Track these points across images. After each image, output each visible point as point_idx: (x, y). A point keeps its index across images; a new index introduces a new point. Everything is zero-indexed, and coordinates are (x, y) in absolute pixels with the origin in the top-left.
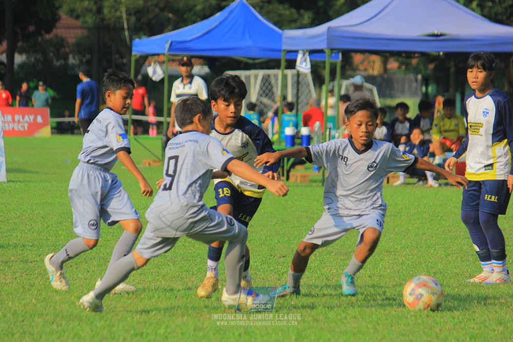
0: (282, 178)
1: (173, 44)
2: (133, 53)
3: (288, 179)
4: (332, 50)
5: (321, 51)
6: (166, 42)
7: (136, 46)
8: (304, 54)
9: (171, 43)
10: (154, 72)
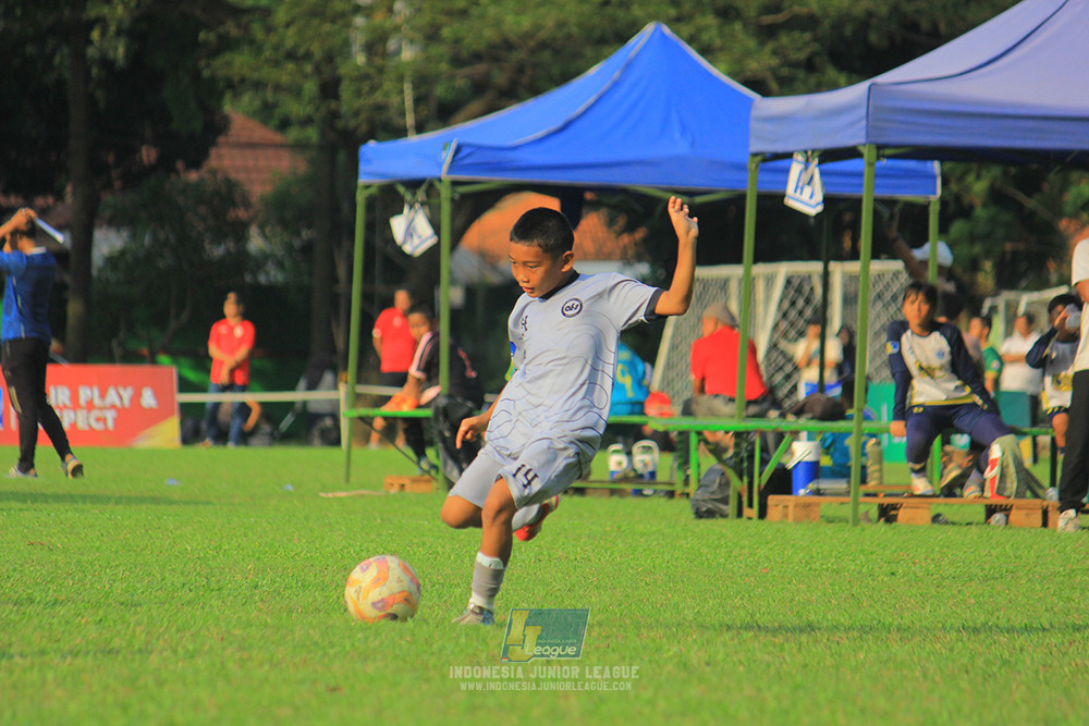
0: (747, 511)
1: (464, 152)
2: (362, 181)
3: (762, 514)
4: (880, 147)
5: (852, 153)
6: (444, 148)
7: (369, 161)
8: (807, 162)
9: (458, 150)
10: (410, 232)
